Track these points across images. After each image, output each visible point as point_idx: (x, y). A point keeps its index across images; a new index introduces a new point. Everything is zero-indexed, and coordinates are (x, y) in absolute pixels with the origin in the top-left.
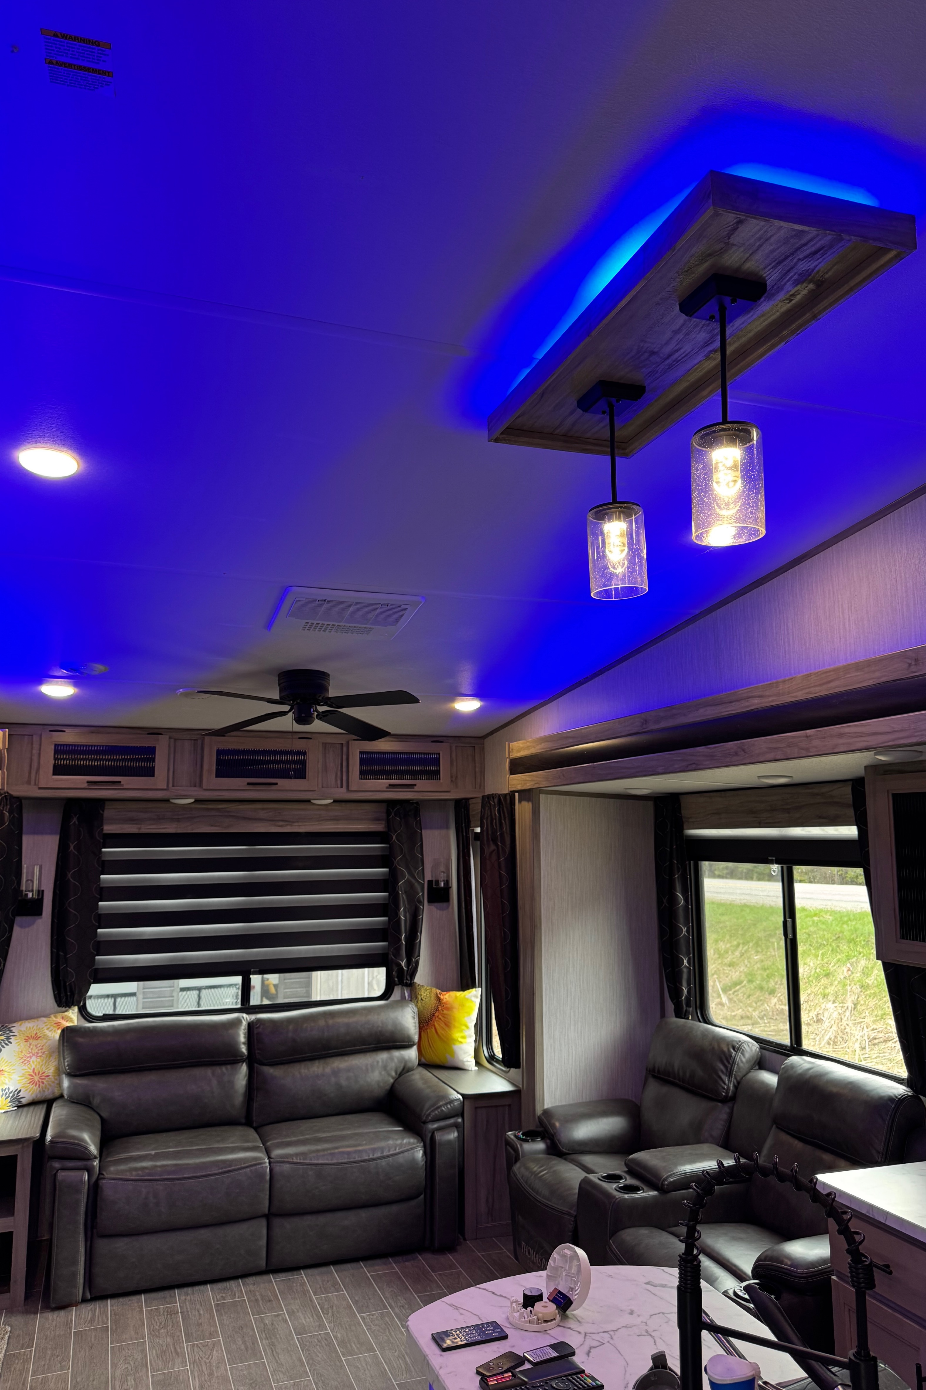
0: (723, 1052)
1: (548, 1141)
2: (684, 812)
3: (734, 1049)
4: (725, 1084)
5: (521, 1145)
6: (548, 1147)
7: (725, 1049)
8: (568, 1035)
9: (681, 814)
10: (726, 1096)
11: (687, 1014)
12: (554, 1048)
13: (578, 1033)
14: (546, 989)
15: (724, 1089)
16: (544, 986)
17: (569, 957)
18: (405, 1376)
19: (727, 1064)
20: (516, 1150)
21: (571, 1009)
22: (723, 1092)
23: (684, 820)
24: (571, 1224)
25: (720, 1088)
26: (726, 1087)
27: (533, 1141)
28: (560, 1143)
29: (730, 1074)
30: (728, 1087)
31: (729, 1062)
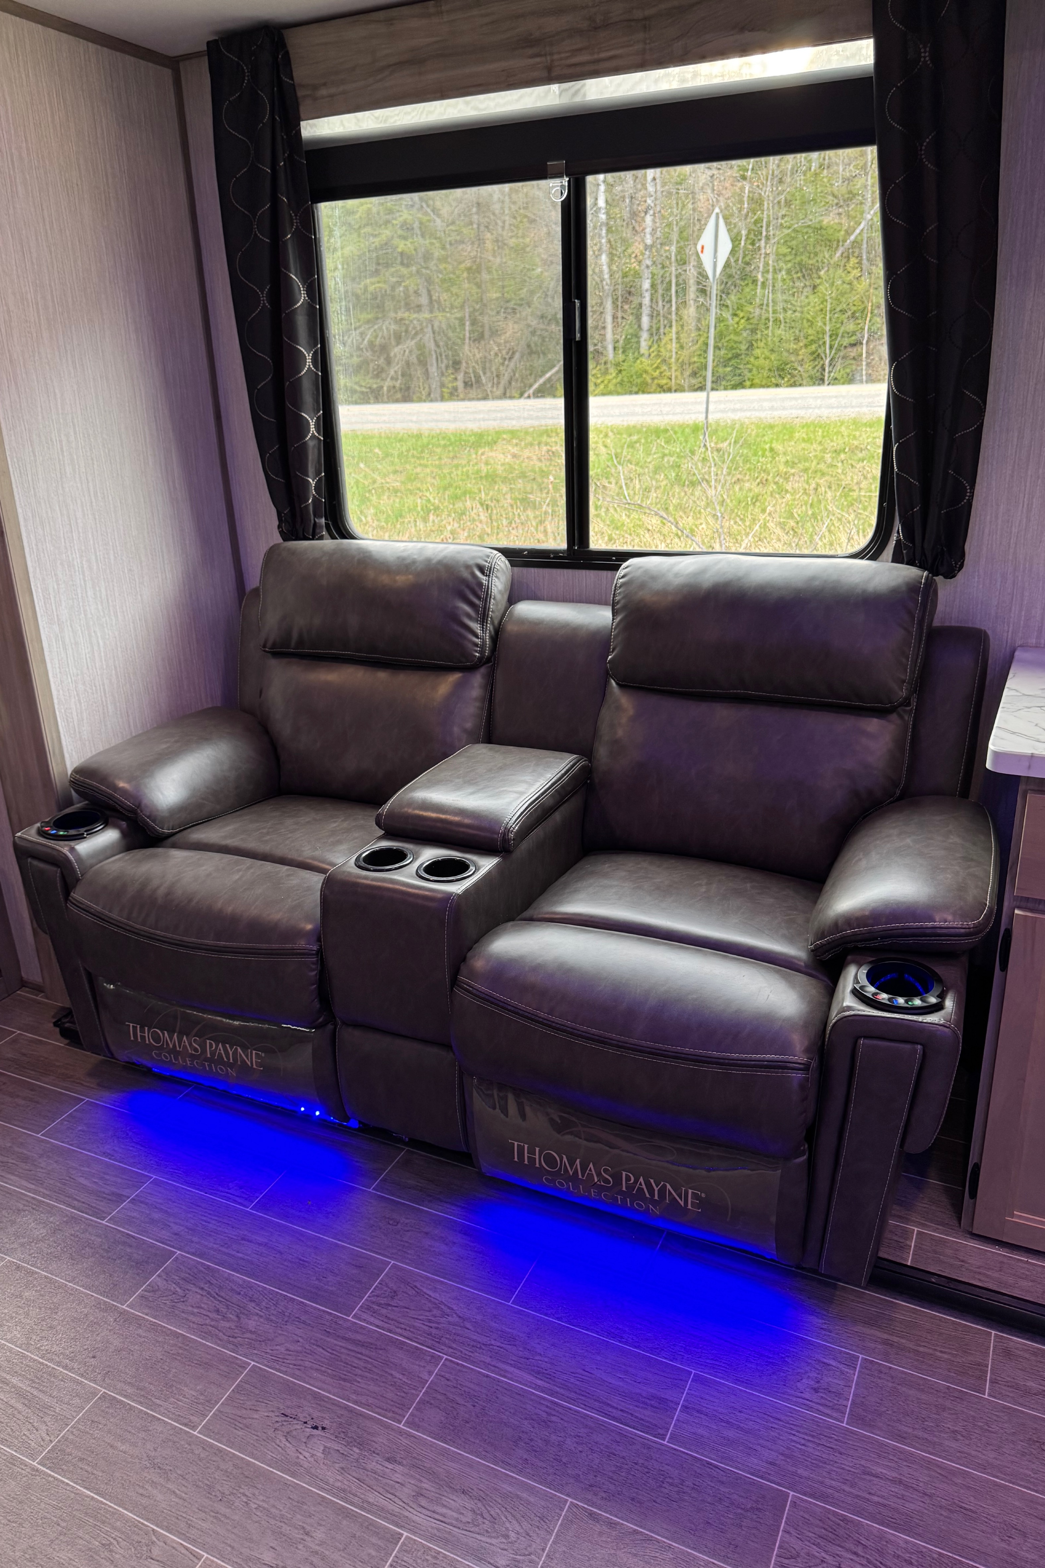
0: (464, 581)
1: (124, 824)
2: (301, 73)
3: (483, 572)
4: (477, 636)
5: (72, 850)
6: (124, 834)
7: (466, 575)
8: (85, 611)
9: (292, 78)
10: (480, 659)
11: (318, 531)
12: (63, 642)
13: (102, 602)
14: (25, 520)
15: (476, 645)
16: (19, 510)
17: (61, 441)
18: (44, 1427)
19: (476, 601)
20: (61, 863)
21: (81, 556)
22: (476, 651)
23: (300, 93)
24: (313, 970)
25: (470, 646)
26: (478, 641)
27: (91, 833)
28: (154, 821)
29: (483, 618)
30: (484, 642)
31: (479, 598)
